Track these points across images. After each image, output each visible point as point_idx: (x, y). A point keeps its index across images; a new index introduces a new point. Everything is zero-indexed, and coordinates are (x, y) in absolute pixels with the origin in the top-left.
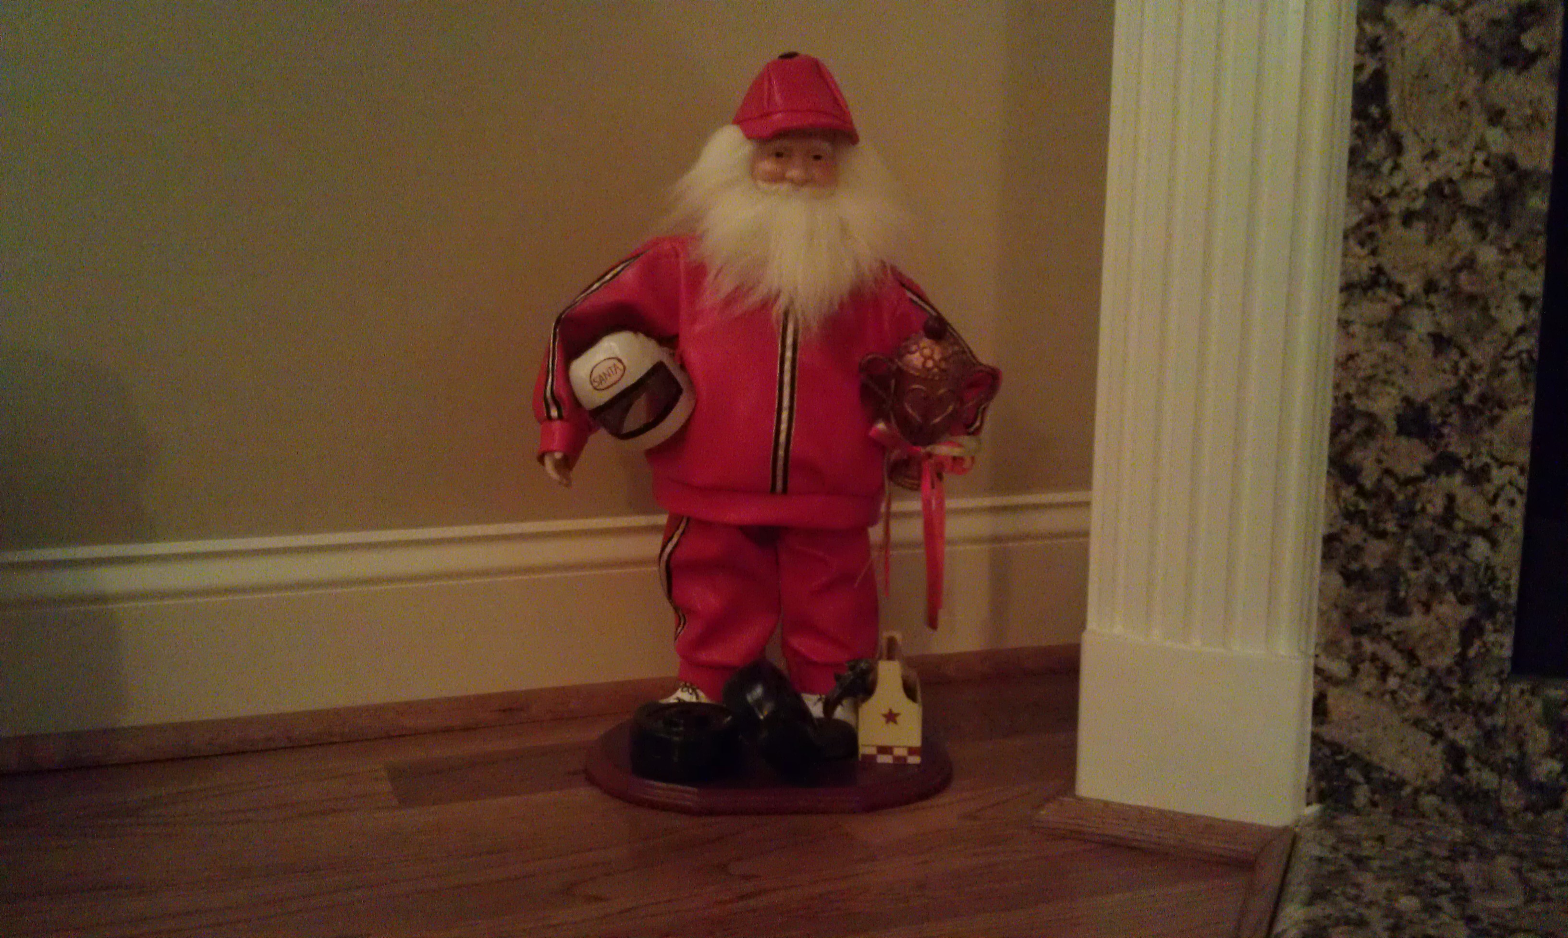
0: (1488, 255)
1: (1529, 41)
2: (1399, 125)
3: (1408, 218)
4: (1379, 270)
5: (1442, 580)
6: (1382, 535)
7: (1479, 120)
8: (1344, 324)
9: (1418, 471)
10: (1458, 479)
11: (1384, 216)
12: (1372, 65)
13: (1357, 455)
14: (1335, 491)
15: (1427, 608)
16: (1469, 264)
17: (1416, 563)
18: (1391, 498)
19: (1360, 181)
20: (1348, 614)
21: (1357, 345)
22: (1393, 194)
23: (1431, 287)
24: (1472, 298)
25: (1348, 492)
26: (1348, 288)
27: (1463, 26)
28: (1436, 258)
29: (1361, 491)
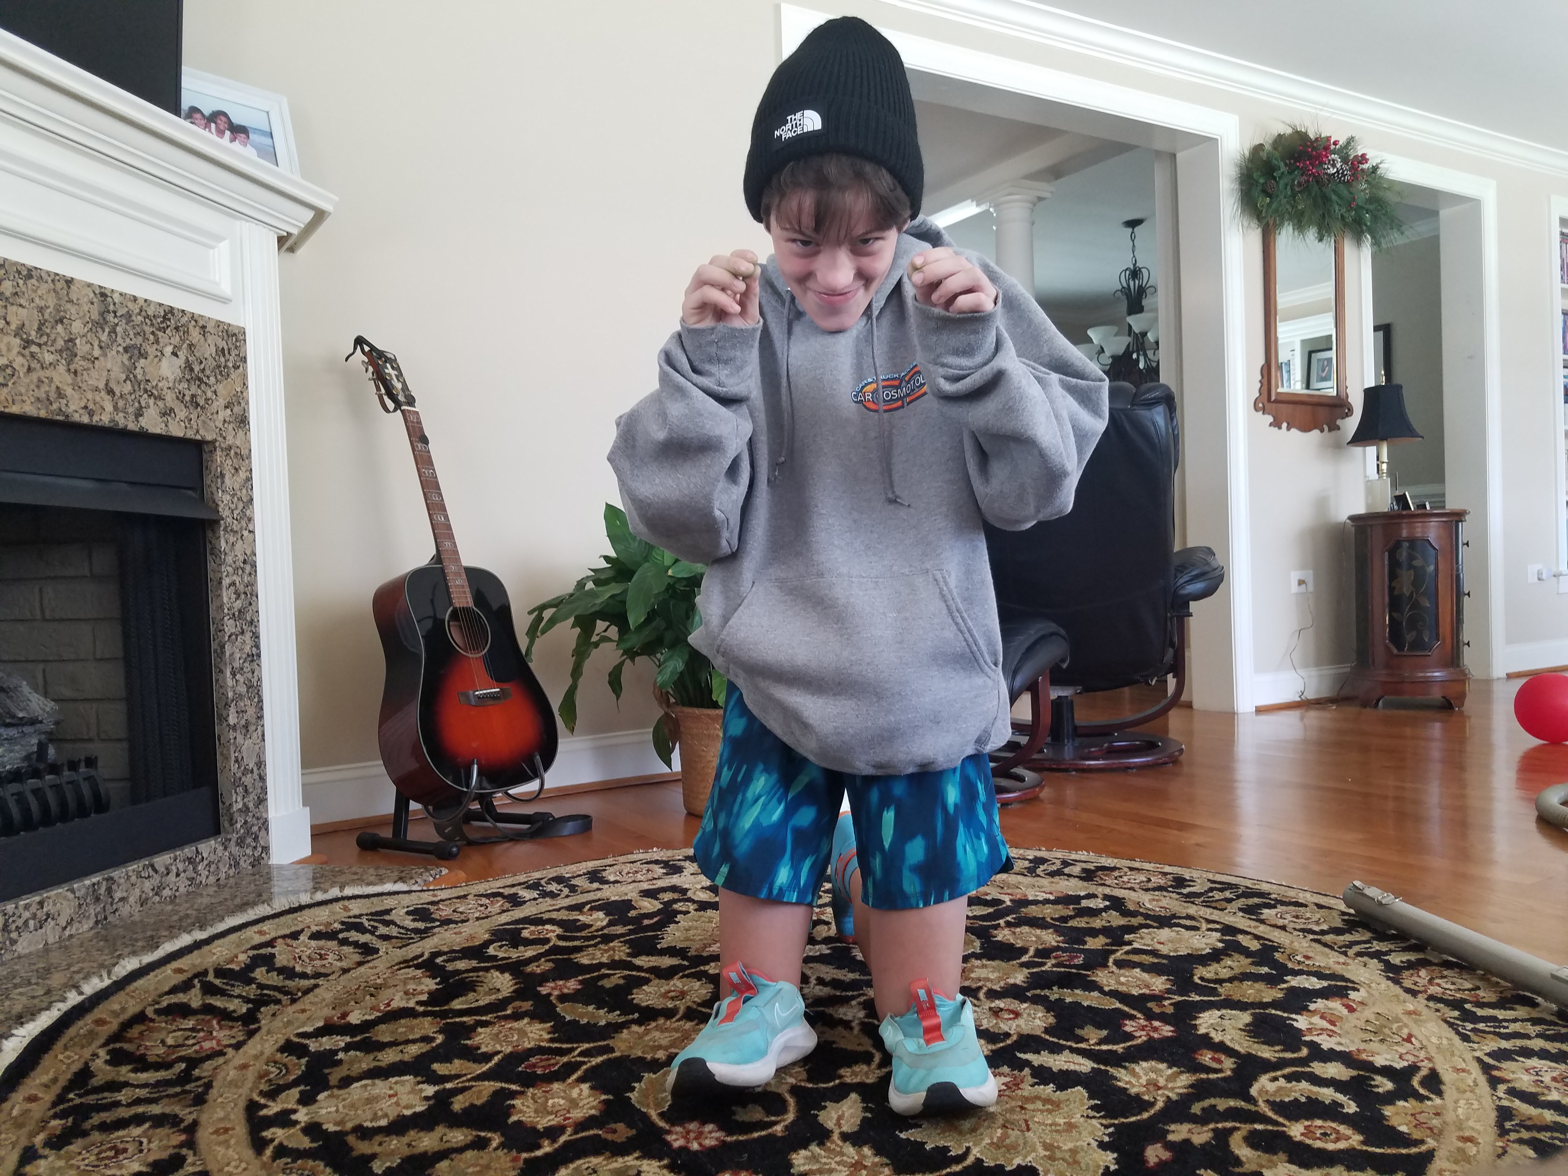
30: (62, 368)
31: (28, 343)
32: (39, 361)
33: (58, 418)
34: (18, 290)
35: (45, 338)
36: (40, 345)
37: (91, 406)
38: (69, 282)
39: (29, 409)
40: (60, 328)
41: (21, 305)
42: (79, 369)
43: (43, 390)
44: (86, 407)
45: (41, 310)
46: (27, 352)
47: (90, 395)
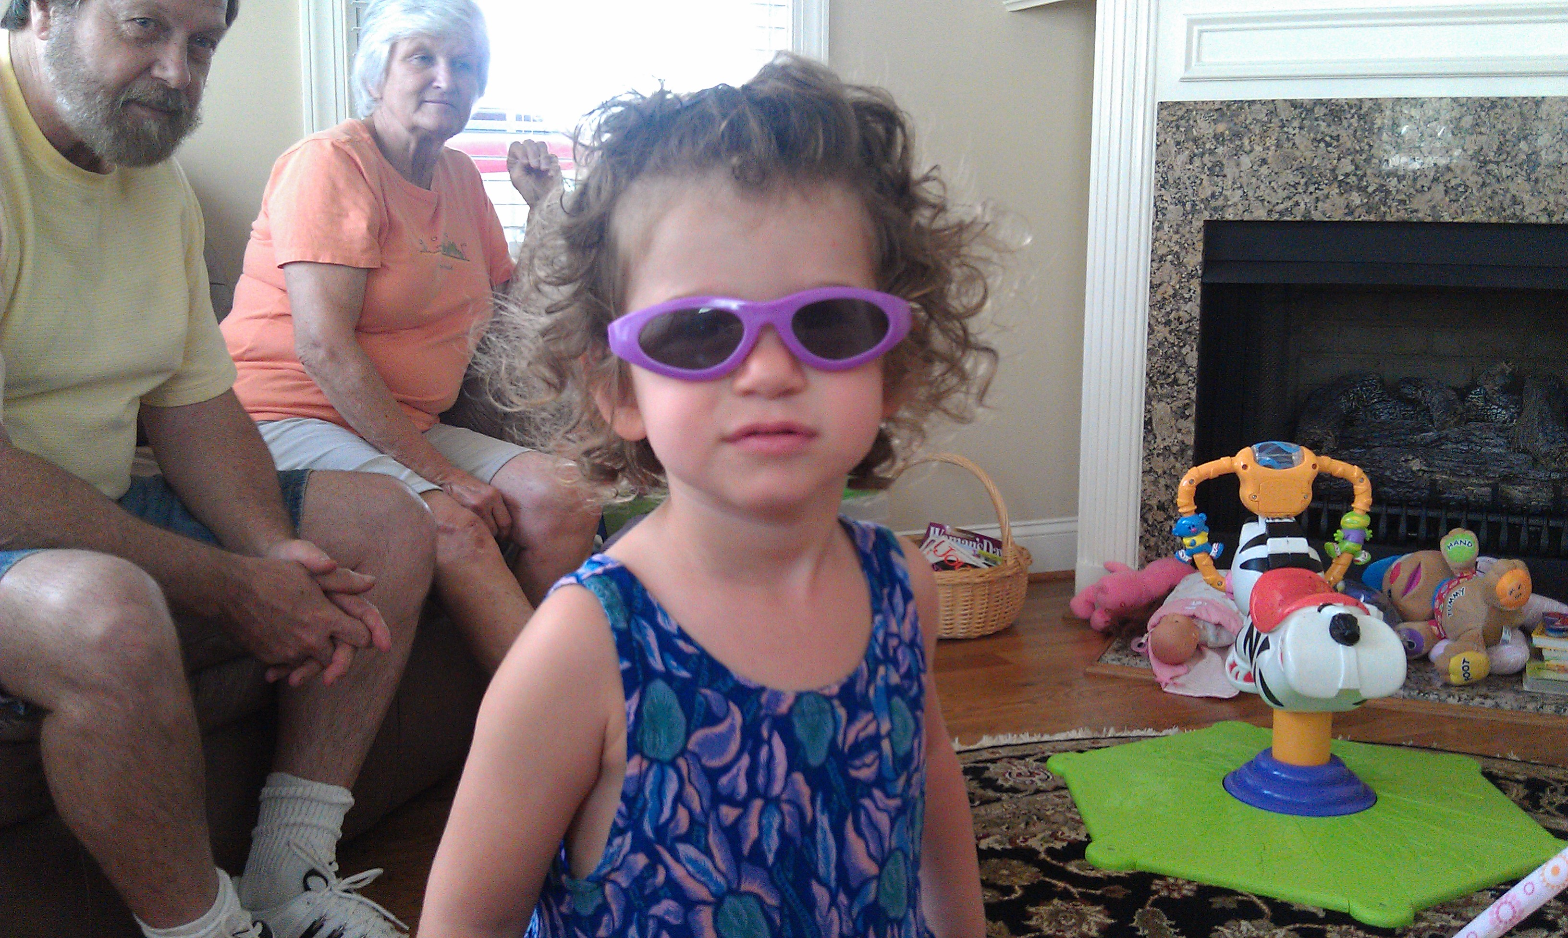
0: (1178, 465)
1: (1187, 413)
2: (1156, 432)
3: (1158, 455)
4: (1151, 468)
5: (1169, 548)
6: (1154, 536)
7: (1175, 431)
8: (1143, 481)
9: (1162, 520)
10: (1173, 521)
11: (1153, 454)
12: (1148, 416)
13: (1146, 516)
14: (1142, 525)
15: (1166, 555)
16: (1174, 467)
17: (1163, 543)
18: (1156, 526)
19: (1146, 444)
20: (1146, 557)
21: (1147, 487)
22: (1154, 449)
23: (1165, 473)
24: (1175, 476)
25: (1145, 525)
26: (1143, 472)
27: (1171, 408)
28: (1166, 466)
29: (1148, 525)
30: (1520, 180)
31: (1485, 163)
32: (1495, 176)
33: (1510, 221)
34: (1479, 121)
35: (1504, 156)
36: (1497, 163)
37: (1552, 207)
38: (1538, 102)
39: (1478, 216)
40: (1523, 145)
41: (1481, 133)
42: (1542, 177)
43: (1496, 200)
44: (1545, 209)
45: (1503, 133)
46: (1483, 171)
47: (1551, 199)
